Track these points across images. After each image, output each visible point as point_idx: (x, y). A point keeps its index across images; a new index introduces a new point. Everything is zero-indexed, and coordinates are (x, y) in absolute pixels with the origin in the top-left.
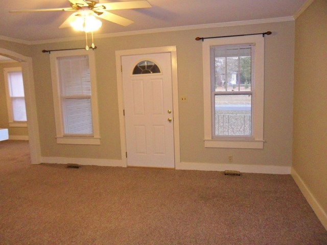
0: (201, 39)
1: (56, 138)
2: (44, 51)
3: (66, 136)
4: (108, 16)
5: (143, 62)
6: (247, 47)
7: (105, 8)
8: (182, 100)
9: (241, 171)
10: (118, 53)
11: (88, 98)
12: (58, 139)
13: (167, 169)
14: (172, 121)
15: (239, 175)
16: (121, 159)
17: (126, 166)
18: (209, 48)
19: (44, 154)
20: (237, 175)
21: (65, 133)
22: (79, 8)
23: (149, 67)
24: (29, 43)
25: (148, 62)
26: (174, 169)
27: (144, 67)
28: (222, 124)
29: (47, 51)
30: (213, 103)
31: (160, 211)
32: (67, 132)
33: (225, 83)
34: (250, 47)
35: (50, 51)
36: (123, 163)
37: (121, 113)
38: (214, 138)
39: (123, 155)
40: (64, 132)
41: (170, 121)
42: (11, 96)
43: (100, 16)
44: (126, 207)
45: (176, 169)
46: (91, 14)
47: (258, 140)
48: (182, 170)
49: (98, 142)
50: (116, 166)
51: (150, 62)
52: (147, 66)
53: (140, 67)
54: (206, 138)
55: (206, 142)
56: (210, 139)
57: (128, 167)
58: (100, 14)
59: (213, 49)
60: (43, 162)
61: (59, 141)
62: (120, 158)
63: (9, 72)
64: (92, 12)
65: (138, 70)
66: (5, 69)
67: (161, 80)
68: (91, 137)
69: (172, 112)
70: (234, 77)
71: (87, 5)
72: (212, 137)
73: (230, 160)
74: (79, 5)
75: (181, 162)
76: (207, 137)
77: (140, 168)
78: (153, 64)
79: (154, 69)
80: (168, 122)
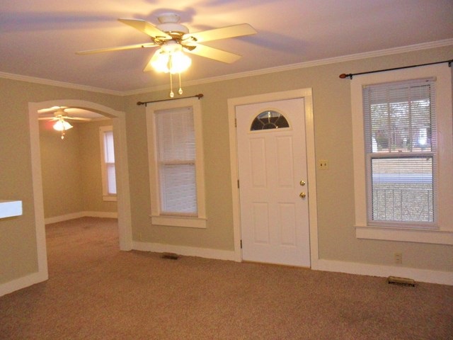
0: (347, 76)
1: (151, 217)
2: (139, 103)
3: (163, 215)
4: (203, 51)
5: (265, 113)
6: (423, 84)
7: (195, 39)
8: (320, 166)
9: (417, 279)
10: (231, 102)
11: (192, 164)
12: (153, 219)
13: (300, 268)
14: (307, 196)
15: (414, 286)
16: (234, 250)
17: (240, 261)
18: (361, 89)
19: (136, 238)
20: (410, 285)
21: (163, 210)
22: (163, 42)
23: (273, 119)
24: (122, 94)
25: (272, 112)
26: (309, 269)
27: (266, 120)
28: (399, 204)
29: (143, 103)
30: (369, 171)
31: (275, 333)
32: (165, 209)
33: (408, 142)
34: (427, 83)
35: (146, 103)
36: (235, 256)
37: (234, 185)
38: (371, 224)
39: (237, 244)
40: (161, 209)
41: (303, 197)
42: (106, 161)
43: (193, 52)
44: (227, 321)
45: (312, 268)
46: (177, 49)
47: (445, 229)
48: (321, 271)
49: (203, 225)
50: (226, 259)
51: (275, 112)
52: (271, 118)
53: (261, 119)
54: (357, 224)
55: (358, 231)
56: (365, 225)
57: (243, 262)
58: (192, 48)
59: (367, 90)
60: (134, 249)
61: (155, 222)
62: (231, 248)
63: (105, 132)
64: (179, 46)
65: (258, 124)
66: (101, 128)
67: (290, 138)
68: (195, 216)
69: (306, 184)
70: (424, 132)
71: (171, 38)
72: (368, 223)
73: (399, 261)
74: (161, 38)
75: (319, 258)
76: (360, 221)
77: (259, 264)
78: (279, 116)
79: (281, 122)
80: (301, 198)
